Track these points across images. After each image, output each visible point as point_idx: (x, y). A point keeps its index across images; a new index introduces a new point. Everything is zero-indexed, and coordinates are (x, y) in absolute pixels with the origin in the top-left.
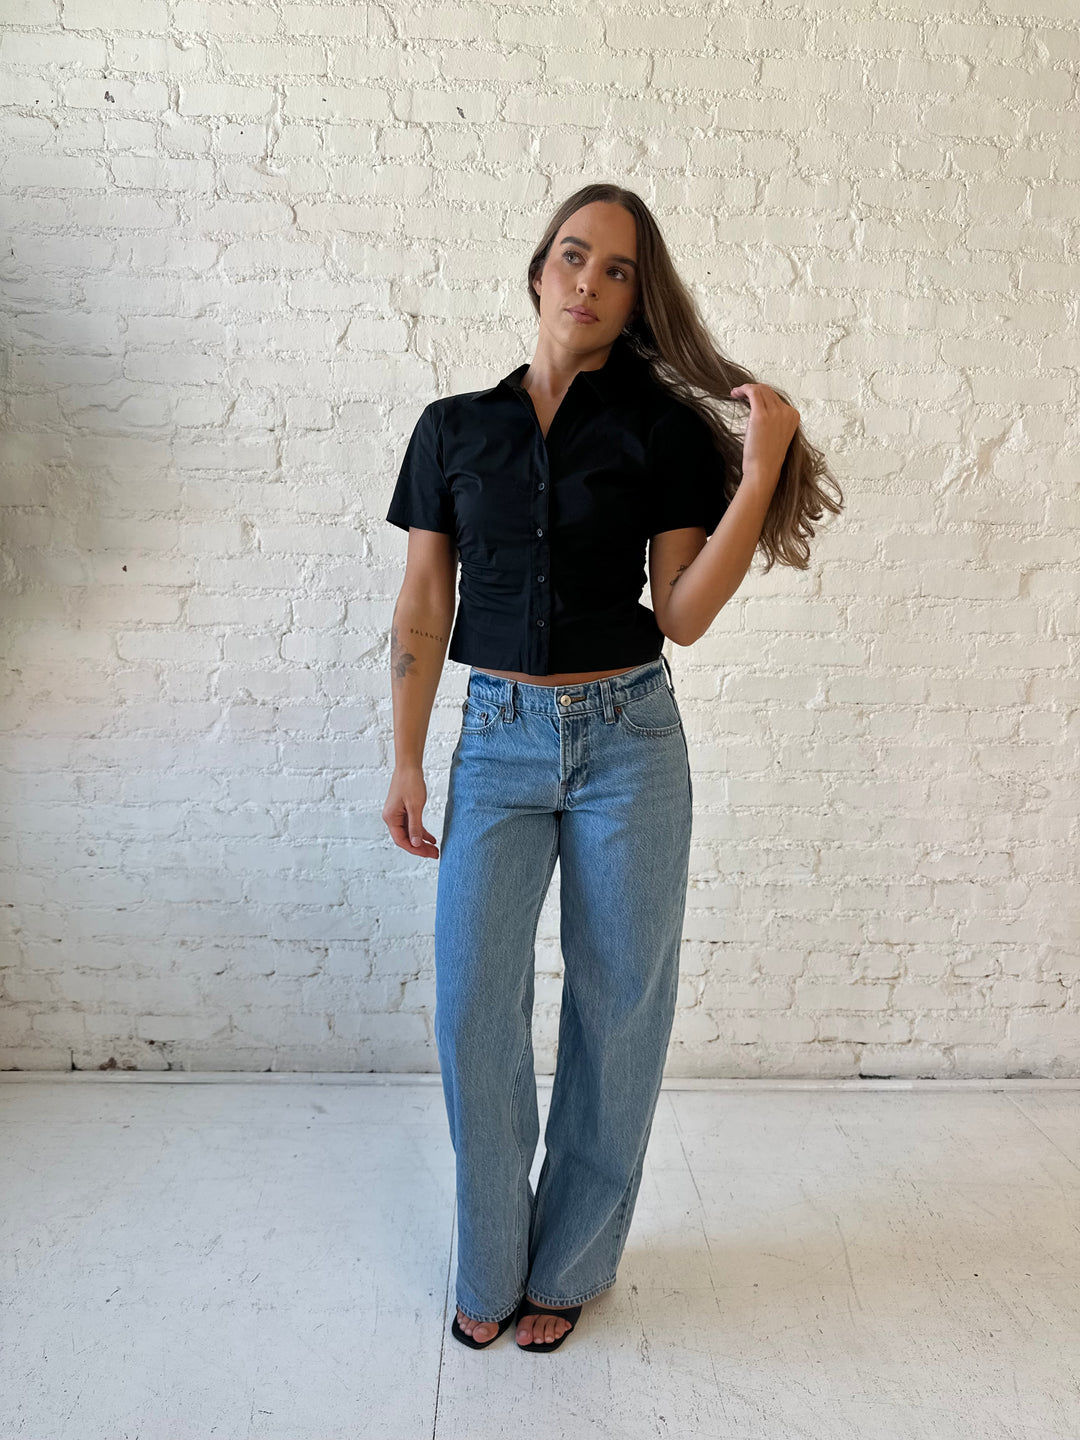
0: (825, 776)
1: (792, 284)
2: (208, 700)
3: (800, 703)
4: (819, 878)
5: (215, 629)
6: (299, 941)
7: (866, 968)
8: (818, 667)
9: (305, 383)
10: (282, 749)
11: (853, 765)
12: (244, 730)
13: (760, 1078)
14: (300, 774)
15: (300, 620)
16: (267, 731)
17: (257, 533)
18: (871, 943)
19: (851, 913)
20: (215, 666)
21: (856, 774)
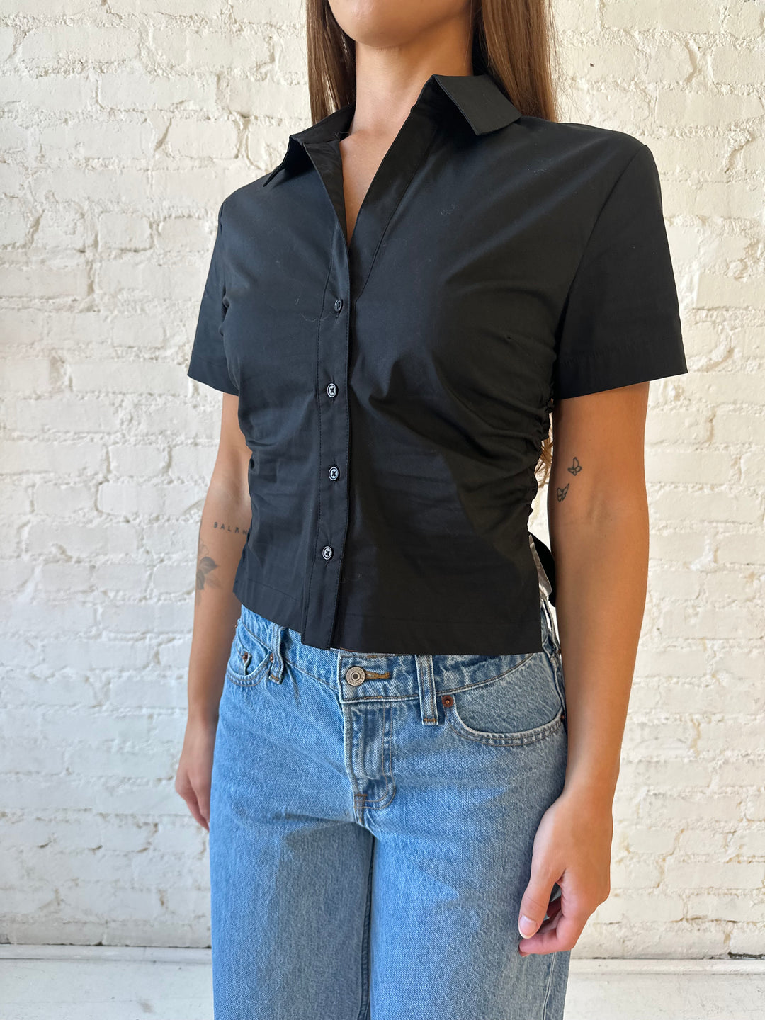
0: (709, 644)
1: (689, 79)
2: (18, 556)
3: (685, 564)
4: (697, 753)
5: (25, 477)
6: (126, 816)
7: (741, 847)
8: (706, 524)
9: (119, 197)
10: (100, 610)
11: (740, 632)
12: (58, 591)
13: (623, 958)
14: (122, 639)
15: (118, 467)
16: (84, 592)
17: (69, 369)
18: (748, 820)
19: (729, 789)
20: (24, 519)
21: (743, 642)
